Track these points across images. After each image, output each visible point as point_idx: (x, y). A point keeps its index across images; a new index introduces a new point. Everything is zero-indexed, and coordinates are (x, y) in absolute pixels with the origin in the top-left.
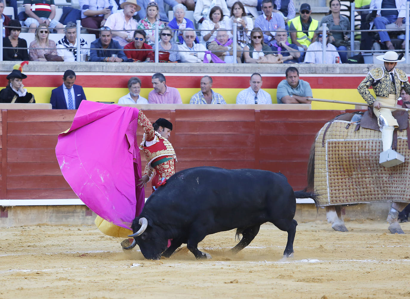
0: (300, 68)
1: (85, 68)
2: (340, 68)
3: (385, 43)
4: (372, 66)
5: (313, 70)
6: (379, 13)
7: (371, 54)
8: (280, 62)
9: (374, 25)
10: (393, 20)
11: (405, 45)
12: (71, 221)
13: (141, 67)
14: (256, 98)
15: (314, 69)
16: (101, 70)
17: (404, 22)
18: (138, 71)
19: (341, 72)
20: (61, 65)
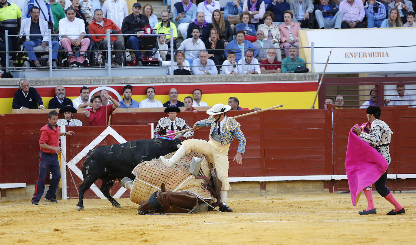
3: (33, 61)
6: (28, 38)
7: (23, 70)
9: (24, 48)
10: (39, 44)
11: (49, 63)
17: (48, 45)
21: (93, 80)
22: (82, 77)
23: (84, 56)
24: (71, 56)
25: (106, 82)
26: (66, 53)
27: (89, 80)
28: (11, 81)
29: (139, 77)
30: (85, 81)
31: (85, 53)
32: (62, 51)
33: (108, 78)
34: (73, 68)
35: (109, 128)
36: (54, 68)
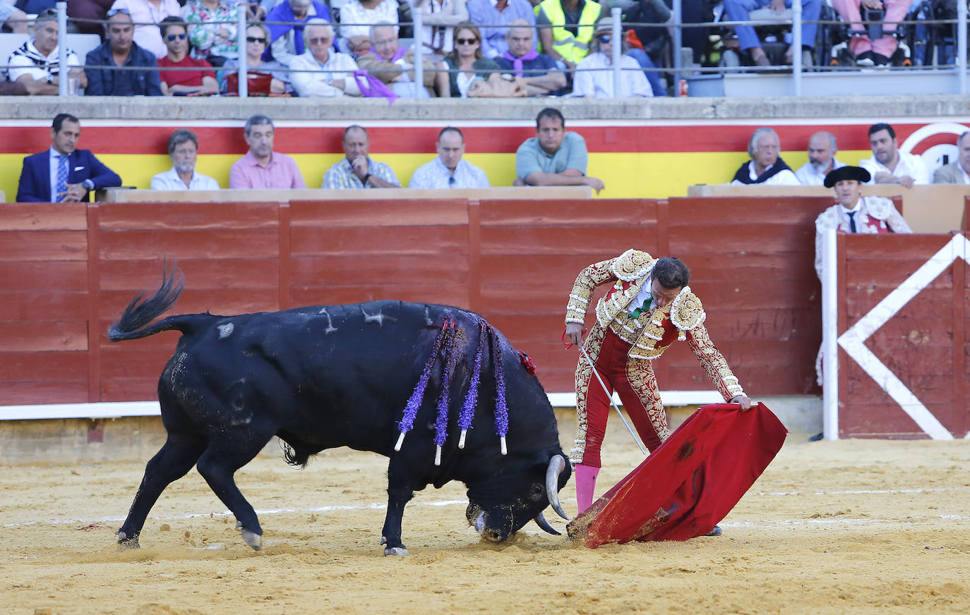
0: (564, 108)
1: (79, 111)
2: (653, 107)
3: (749, 51)
4: (723, 101)
5: (593, 113)
7: (718, 76)
8: (519, 94)
9: (724, 13)
10: (765, 1)
11: (792, 56)
12: (53, 453)
13: (207, 107)
14: (452, 180)
15: (595, 109)
16: (117, 115)
17: (788, 5)
18: (202, 117)
19: (655, 116)
20: (24, 105)
21: (916, 106)
22: (884, 97)
24: (858, 35)
25: (951, 110)
27: (902, 104)
28: (687, 107)
30: (891, 108)
31: (898, 28)
32: (834, 22)
33: (958, 98)
34: (865, 71)
35: (959, 239)
36: (805, 71)
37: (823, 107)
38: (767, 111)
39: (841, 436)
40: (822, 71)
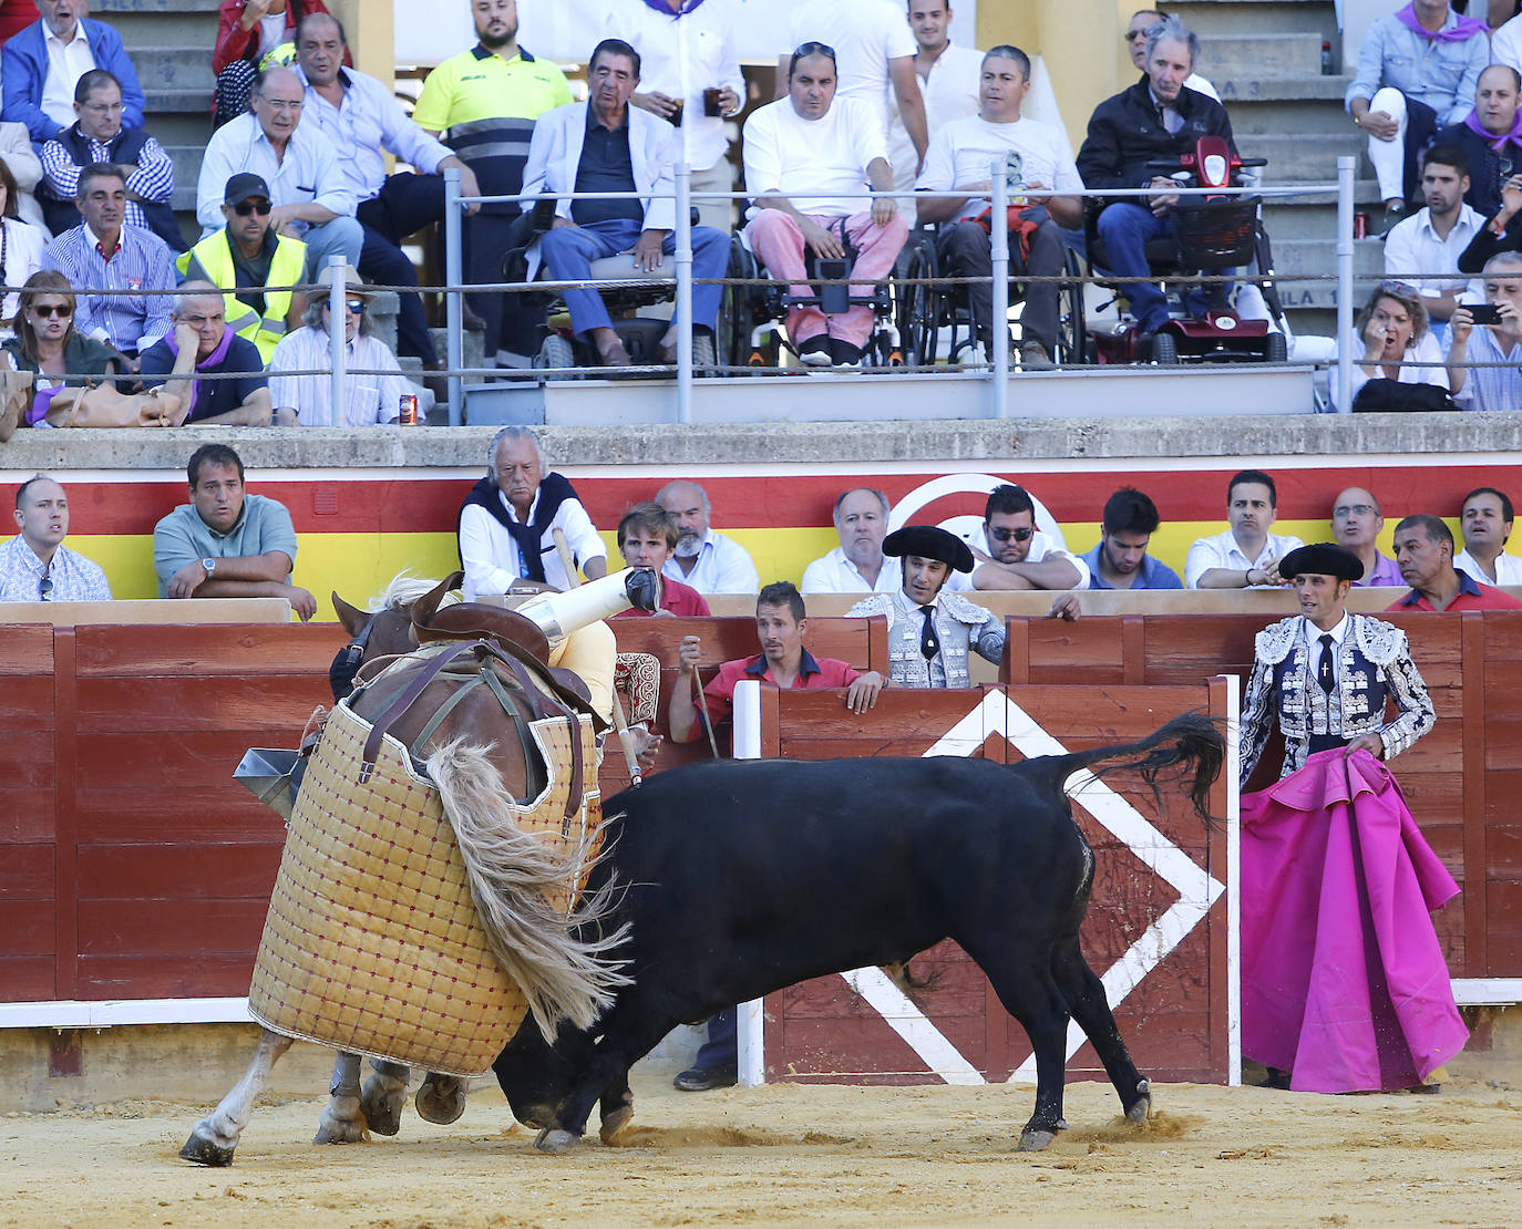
2: (412, 445)
3: (591, 335)
5: (294, 455)
6: (562, 210)
7: (535, 384)
9: (542, 265)
10: (626, 241)
11: (676, 344)
14: (45, 585)
15: (297, 447)
17: (668, 250)
19: (412, 462)
21: (912, 441)
22: (851, 425)
23: (872, 306)
24: (800, 306)
25: (980, 450)
26: (775, 292)
27: (888, 438)
29: (1159, 424)
30: (865, 446)
32: (755, 281)
33: (993, 427)
34: (814, 376)
35: (995, 698)
36: (699, 374)
37: (734, 443)
38: (628, 451)
39: (769, 1078)
40: (732, 375)
